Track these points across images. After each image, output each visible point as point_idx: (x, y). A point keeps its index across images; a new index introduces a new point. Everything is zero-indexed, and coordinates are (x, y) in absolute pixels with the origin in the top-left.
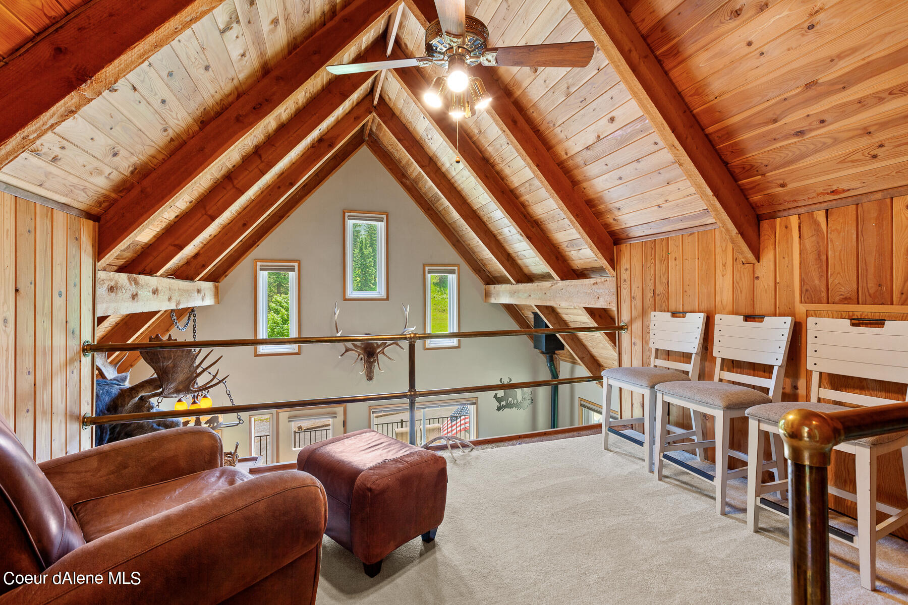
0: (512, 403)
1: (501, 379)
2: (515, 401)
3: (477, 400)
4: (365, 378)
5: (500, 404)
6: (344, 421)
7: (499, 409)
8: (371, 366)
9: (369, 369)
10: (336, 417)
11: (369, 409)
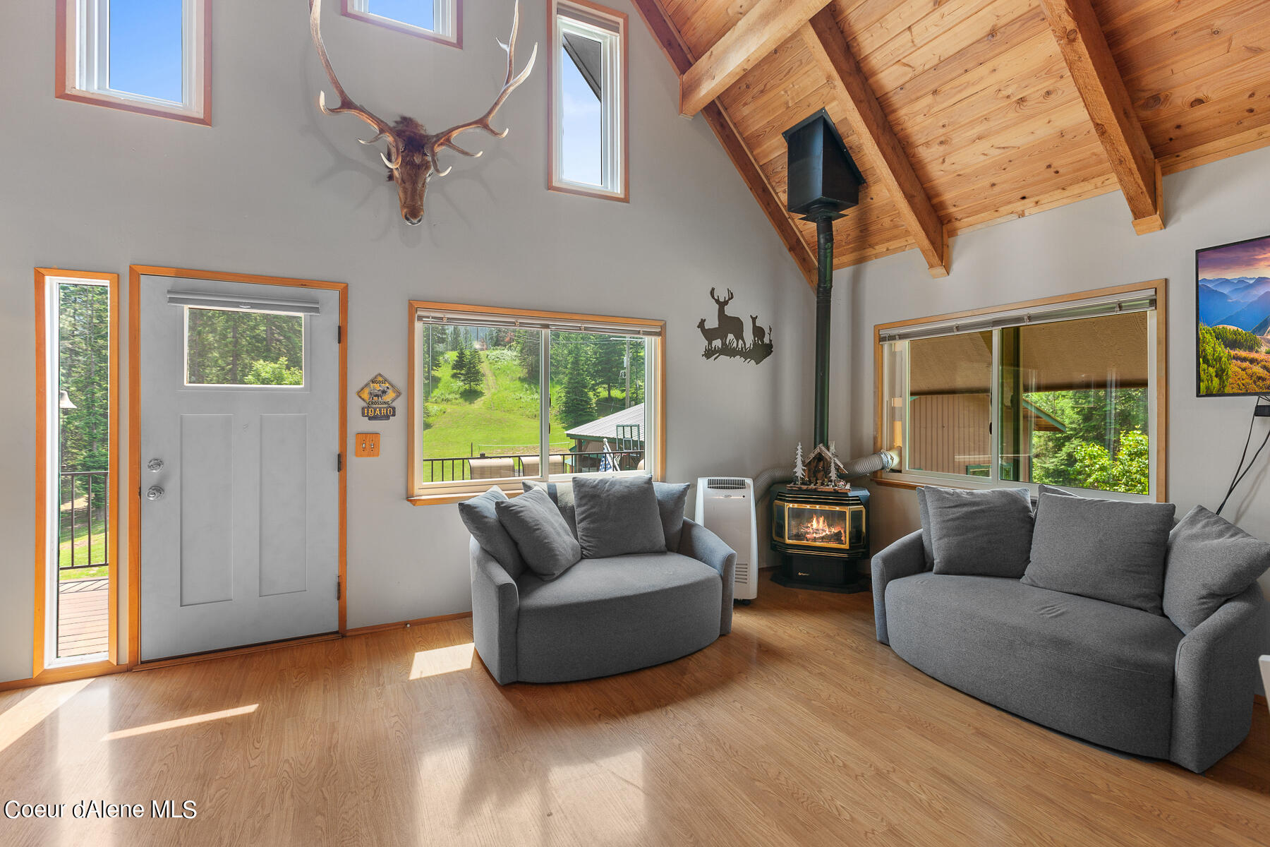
0: (735, 345)
1: (713, 289)
2: (740, 342)
3: (664, 327)
4: (397, 213)
5: (710, 343)
6: (339, 327)
7: (709, 354)
8: (417, 175)
9: (408, 185)
10: (316, 310)
11: (411, 306)
